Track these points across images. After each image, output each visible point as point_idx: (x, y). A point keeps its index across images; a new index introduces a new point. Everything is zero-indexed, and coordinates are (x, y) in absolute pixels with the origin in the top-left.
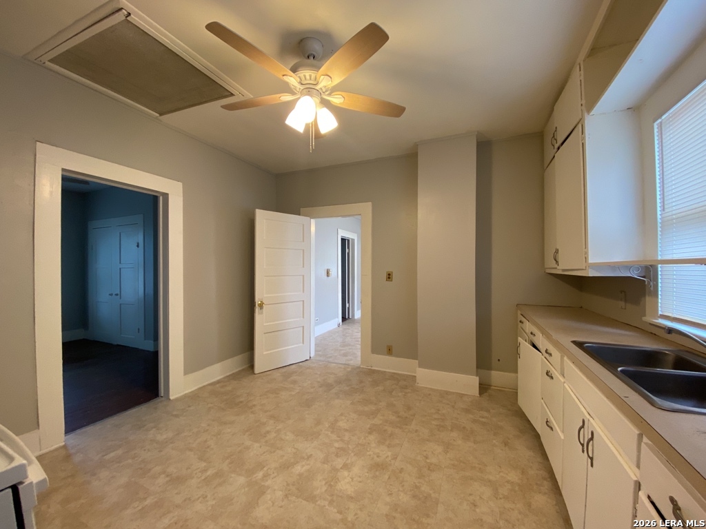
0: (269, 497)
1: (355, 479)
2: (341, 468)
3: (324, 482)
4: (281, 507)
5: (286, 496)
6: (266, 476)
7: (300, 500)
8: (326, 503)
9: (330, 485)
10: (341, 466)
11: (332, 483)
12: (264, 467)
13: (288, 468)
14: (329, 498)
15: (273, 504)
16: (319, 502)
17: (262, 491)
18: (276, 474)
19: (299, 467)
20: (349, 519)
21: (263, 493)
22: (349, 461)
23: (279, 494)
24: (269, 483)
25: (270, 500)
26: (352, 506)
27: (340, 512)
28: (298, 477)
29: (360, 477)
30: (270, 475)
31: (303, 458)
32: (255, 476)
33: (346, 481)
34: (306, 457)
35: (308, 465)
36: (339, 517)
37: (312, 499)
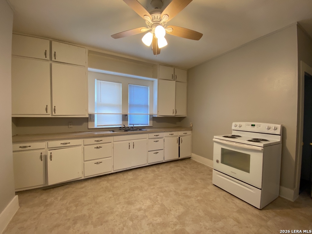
0: (177, 214)
1: (142, 204)
2: (142, 210)
3: (154, 208)
4: (174, 208)
5: (170, 210)
6: (175, 225)
7: (166, 207)
8: (159, 201)
9: (152, 206)
10: (141, 211)
11: (151, 206)
12: (174, 231)
13: (163, 223)
14: (157, 202)
15: (176, 210)
16: (161, 203)
17: (179, 217)
18: (170, 223)
19: (158, 220)
20: (156, 195)
21: (179, 216)
22: (137, 211)
23: (172, 212)
24: (175, 220)
25: (177, 212)
26: (152, 197)
27: (157, 197)
28: (162, 216)
29: (140, 203)
30: (173, 224)
31: (153, 225)
32: (181, 228)
33: (146, 205)
34: (151, 225)
35: (153, 220)
36: (158, 197)
37: (162, 205)
